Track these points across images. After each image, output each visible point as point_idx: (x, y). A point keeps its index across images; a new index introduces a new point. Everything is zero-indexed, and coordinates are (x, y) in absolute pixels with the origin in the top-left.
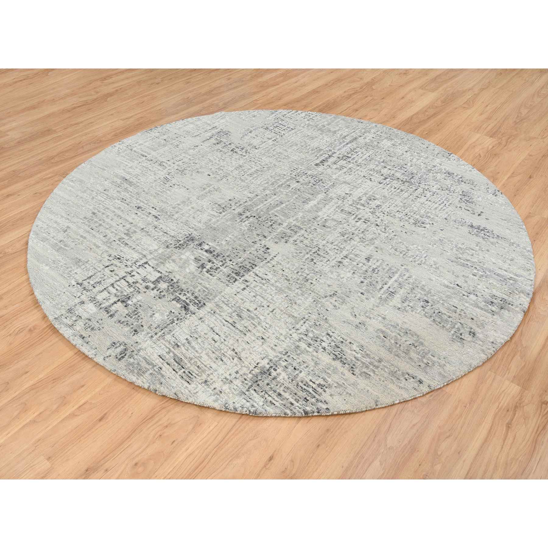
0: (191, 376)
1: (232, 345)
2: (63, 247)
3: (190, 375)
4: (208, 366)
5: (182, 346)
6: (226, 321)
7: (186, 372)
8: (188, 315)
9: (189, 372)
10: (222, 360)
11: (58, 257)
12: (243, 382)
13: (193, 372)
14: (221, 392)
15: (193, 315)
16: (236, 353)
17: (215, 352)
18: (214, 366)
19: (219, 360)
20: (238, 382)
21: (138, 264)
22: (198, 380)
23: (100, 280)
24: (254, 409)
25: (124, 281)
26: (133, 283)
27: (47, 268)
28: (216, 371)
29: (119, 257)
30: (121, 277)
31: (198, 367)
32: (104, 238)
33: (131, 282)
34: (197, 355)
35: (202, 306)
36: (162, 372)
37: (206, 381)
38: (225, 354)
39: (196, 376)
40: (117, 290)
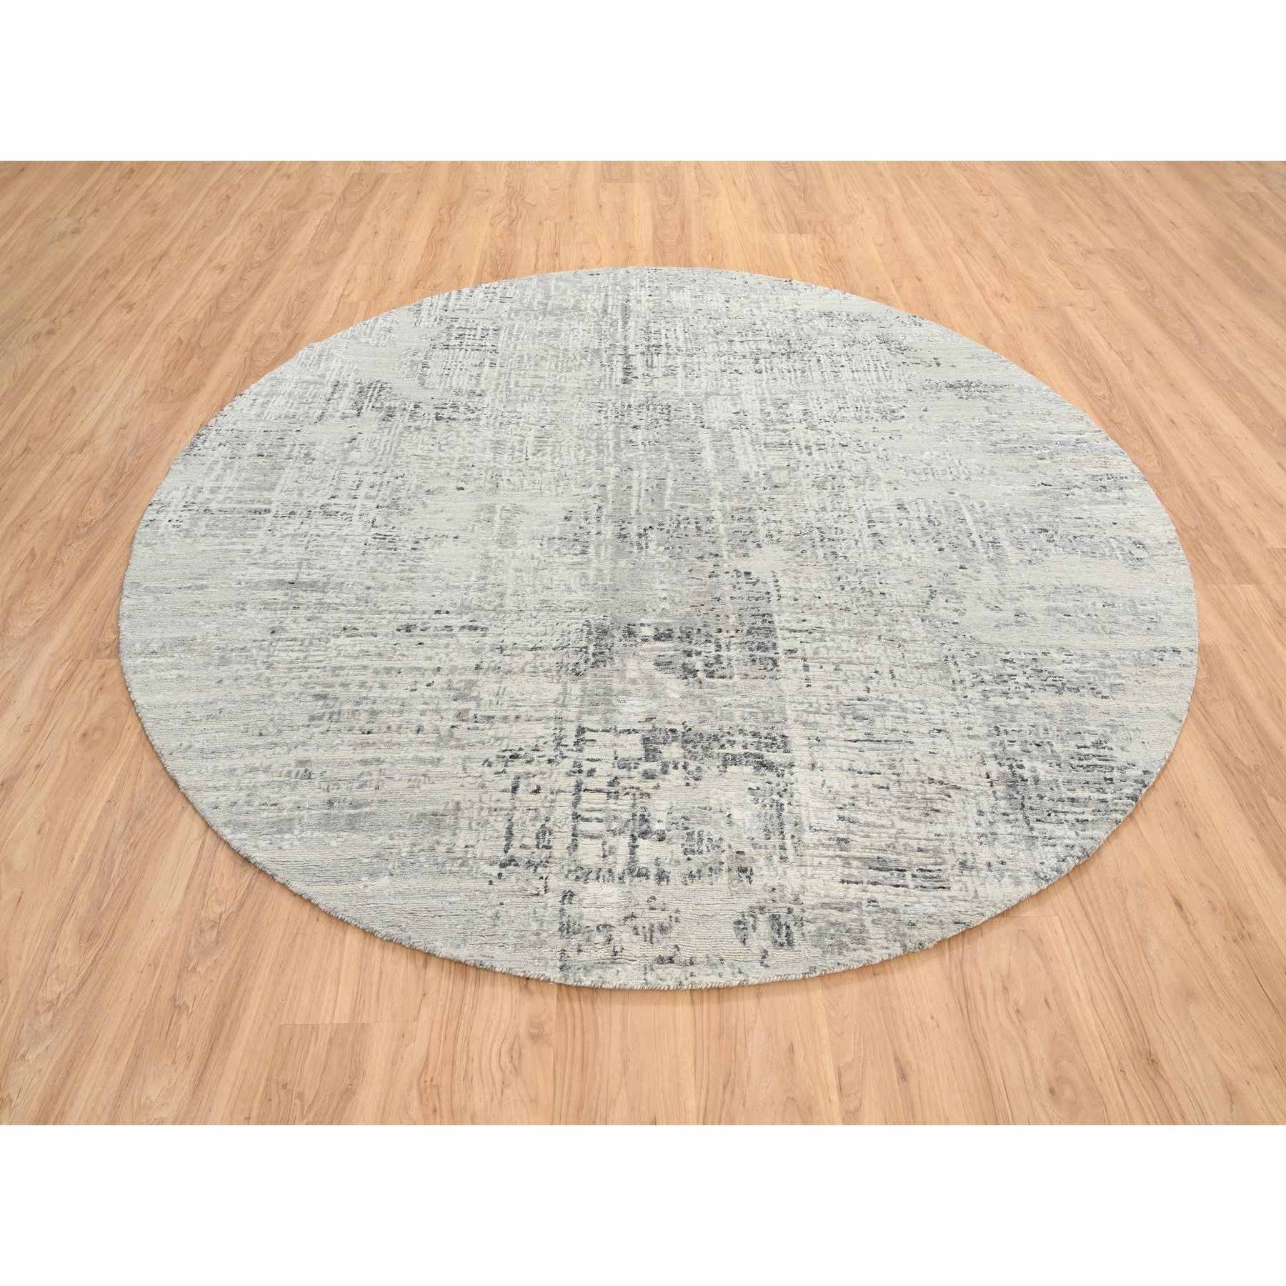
0: (934, 874)
1: (919, 773)
2: (352, 812)
3: (928, 874)
4: (932, 836)
5: (851, 837)
6: (855, 741)
7: (916, 873)
8: (787, 775)
9: (922, 870)
10: (938, 811)
11: (375, 842)
12: (1008, 821)
13: (925, 865)
14: (1003, 863)
15: (794, 769)
16: (941, 783)
17: (909, 805)
18: (939, 829)
19: (932, 813)
20: (1002, 828)
21: (570, 741)
22: (949, 871)
23: (539, 824)
24: (1077, 849)
25: (587, 793)
26: (611, 784)
27: (384, 881)
28: (952, 835)
29: (508, 754)
30: (572, 789)
31: (920, 850)
32: (420, 735)
33: (604, 786)
34: (893, 831)
35: (785, 744)
36: (882, 905)
37: (961, 863)
38: (928, 796)
39: (937, 867)
40: (600, 821)
